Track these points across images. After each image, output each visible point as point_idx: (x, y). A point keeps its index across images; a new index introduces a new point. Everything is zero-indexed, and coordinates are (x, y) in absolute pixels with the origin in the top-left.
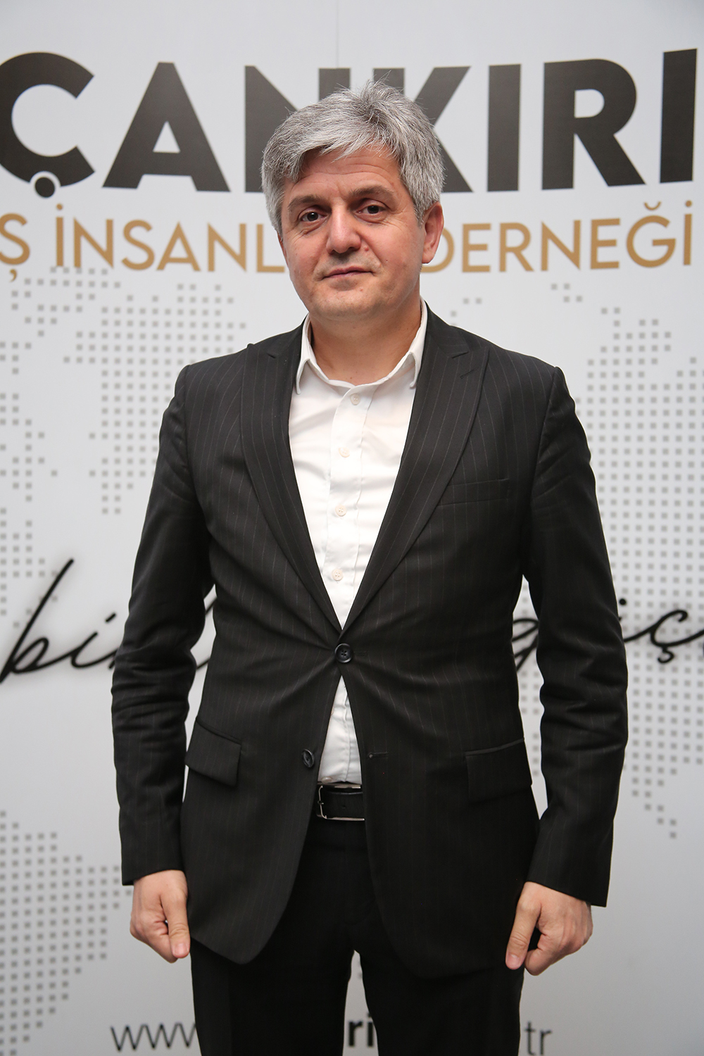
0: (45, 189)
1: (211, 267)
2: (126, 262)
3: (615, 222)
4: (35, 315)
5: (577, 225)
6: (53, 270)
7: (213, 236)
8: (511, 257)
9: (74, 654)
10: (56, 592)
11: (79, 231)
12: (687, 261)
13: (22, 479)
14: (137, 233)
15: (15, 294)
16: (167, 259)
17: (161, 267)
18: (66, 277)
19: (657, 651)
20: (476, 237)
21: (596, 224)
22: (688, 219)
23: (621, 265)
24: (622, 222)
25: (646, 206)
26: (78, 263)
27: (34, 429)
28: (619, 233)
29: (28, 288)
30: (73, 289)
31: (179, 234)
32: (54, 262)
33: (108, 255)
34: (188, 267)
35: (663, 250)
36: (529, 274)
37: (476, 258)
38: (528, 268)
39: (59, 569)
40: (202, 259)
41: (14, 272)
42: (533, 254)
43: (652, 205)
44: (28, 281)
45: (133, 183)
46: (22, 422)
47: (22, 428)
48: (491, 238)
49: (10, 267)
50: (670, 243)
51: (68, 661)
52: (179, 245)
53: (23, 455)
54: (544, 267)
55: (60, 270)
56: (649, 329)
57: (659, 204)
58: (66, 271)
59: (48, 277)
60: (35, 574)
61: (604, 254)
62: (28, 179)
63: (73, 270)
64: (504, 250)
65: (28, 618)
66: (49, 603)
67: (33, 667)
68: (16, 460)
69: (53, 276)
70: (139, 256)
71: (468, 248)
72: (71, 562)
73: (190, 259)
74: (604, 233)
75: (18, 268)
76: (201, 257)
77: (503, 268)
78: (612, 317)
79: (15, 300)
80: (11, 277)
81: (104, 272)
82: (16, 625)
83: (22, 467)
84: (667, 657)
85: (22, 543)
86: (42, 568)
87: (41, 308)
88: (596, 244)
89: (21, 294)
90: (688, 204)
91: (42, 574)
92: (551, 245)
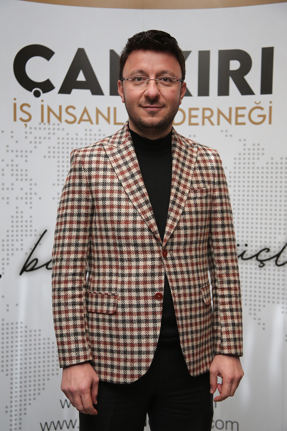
0: (37, 94)
1: (97, 123)
2: (67, 121)
3: (244, 108)
4: (33, 140)
5: (230, 109)
6: (40, 124)
7: (98, 112)
8: (206, 120)
9: (47, 264)
10: (40, 242)
11: (50, 110)
12: (270, 123)
13: (29, 201)
14: (70, 110)
15: (26, 133)
16: (81, 120)
17: (79, 123)
18: (45, 126)
19: (259, 263)
20: (193, 113)
21: (237, 109)
22: (271, 108)
23: (246, 124)
24: (247, 108)
25: (256, 103)
26: (49, 121)
27: (33, 182)
28: (246, 112)
29: (31, 131)
30: (47, 131)
31: (85, 111)
32: (40, 121)
33: (60, 119)
34: (89, 123)
35: (261, 119)
36: (213, 126)
37: (193, 120)
38: (212, 124)
39: (42, 233)
40: (94, 120)
41: (26, 125)
42: (214, 119)
43: (258, 102)
44: (31, 128)
45: (69, 92)
46: (29, 180)
47: (29, 182)
48: (199, 113)
49: (24, 123)
50: (264, 116)
51: (45, 267)
52: (85, 115)
53: (29, 192)
54: (218, 124)
55: (42, 124)
56: (256, 147)
57: (260, 102)
58: (45, 124)
59: (38, 126)
60: (33, 235)
61: (240, 120)
62: (31, 91)
63: (47, 124)
64: (204, 117)
65: (31, 251)
66: (38, 246)
67: (32, 269)
68: (26, 194)
69: (40, 126)
70: (71, 119)
71: (191, 116)
72: (46, 231)
73: (90, 120)
74: (240, 112)
75: (27, 123)
76: (94, 119)
77: (203, 124)
78: (243, 142)
79: (26, 135)
80: (25, 126)
81: (58, 125)
82: (26, 254)
83: (29, 196)
84: (262, 265)
85: (29, 224)
86: (36, 233)
87: (35, 138)
88: (237, 116)
89: (28, 133)
90: (271, 102)
91: (36, 235)
92: (221, 116)
